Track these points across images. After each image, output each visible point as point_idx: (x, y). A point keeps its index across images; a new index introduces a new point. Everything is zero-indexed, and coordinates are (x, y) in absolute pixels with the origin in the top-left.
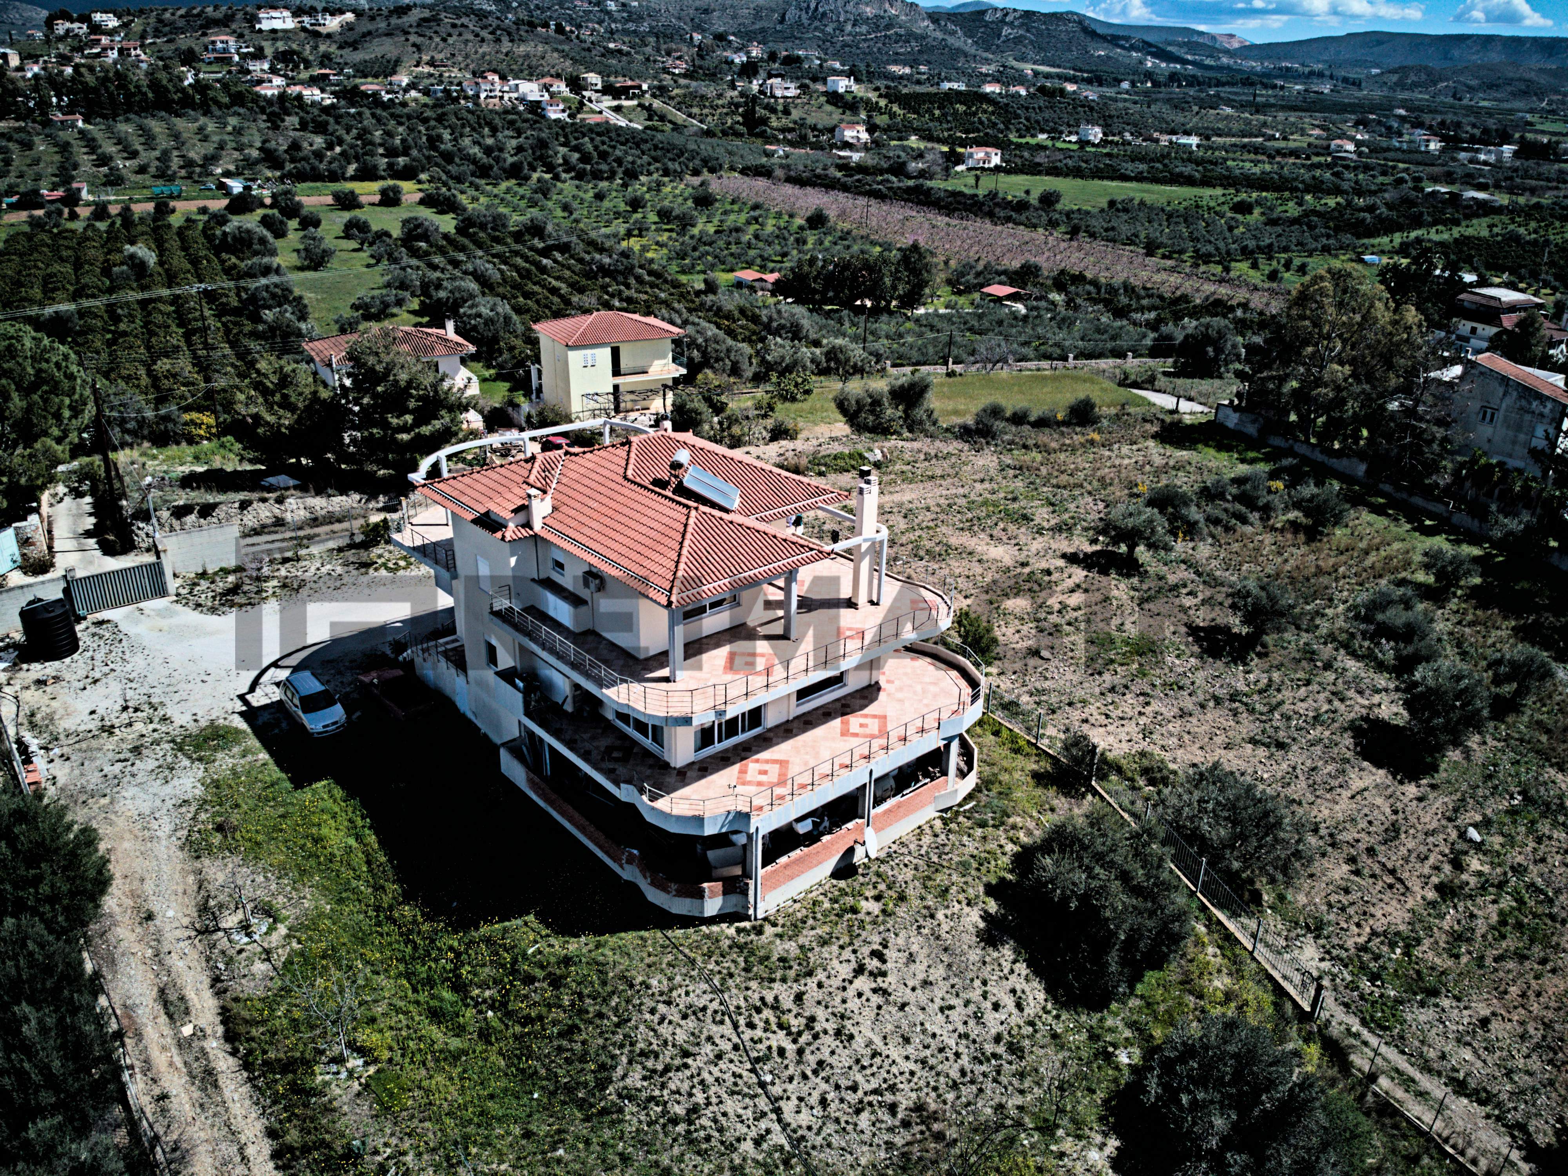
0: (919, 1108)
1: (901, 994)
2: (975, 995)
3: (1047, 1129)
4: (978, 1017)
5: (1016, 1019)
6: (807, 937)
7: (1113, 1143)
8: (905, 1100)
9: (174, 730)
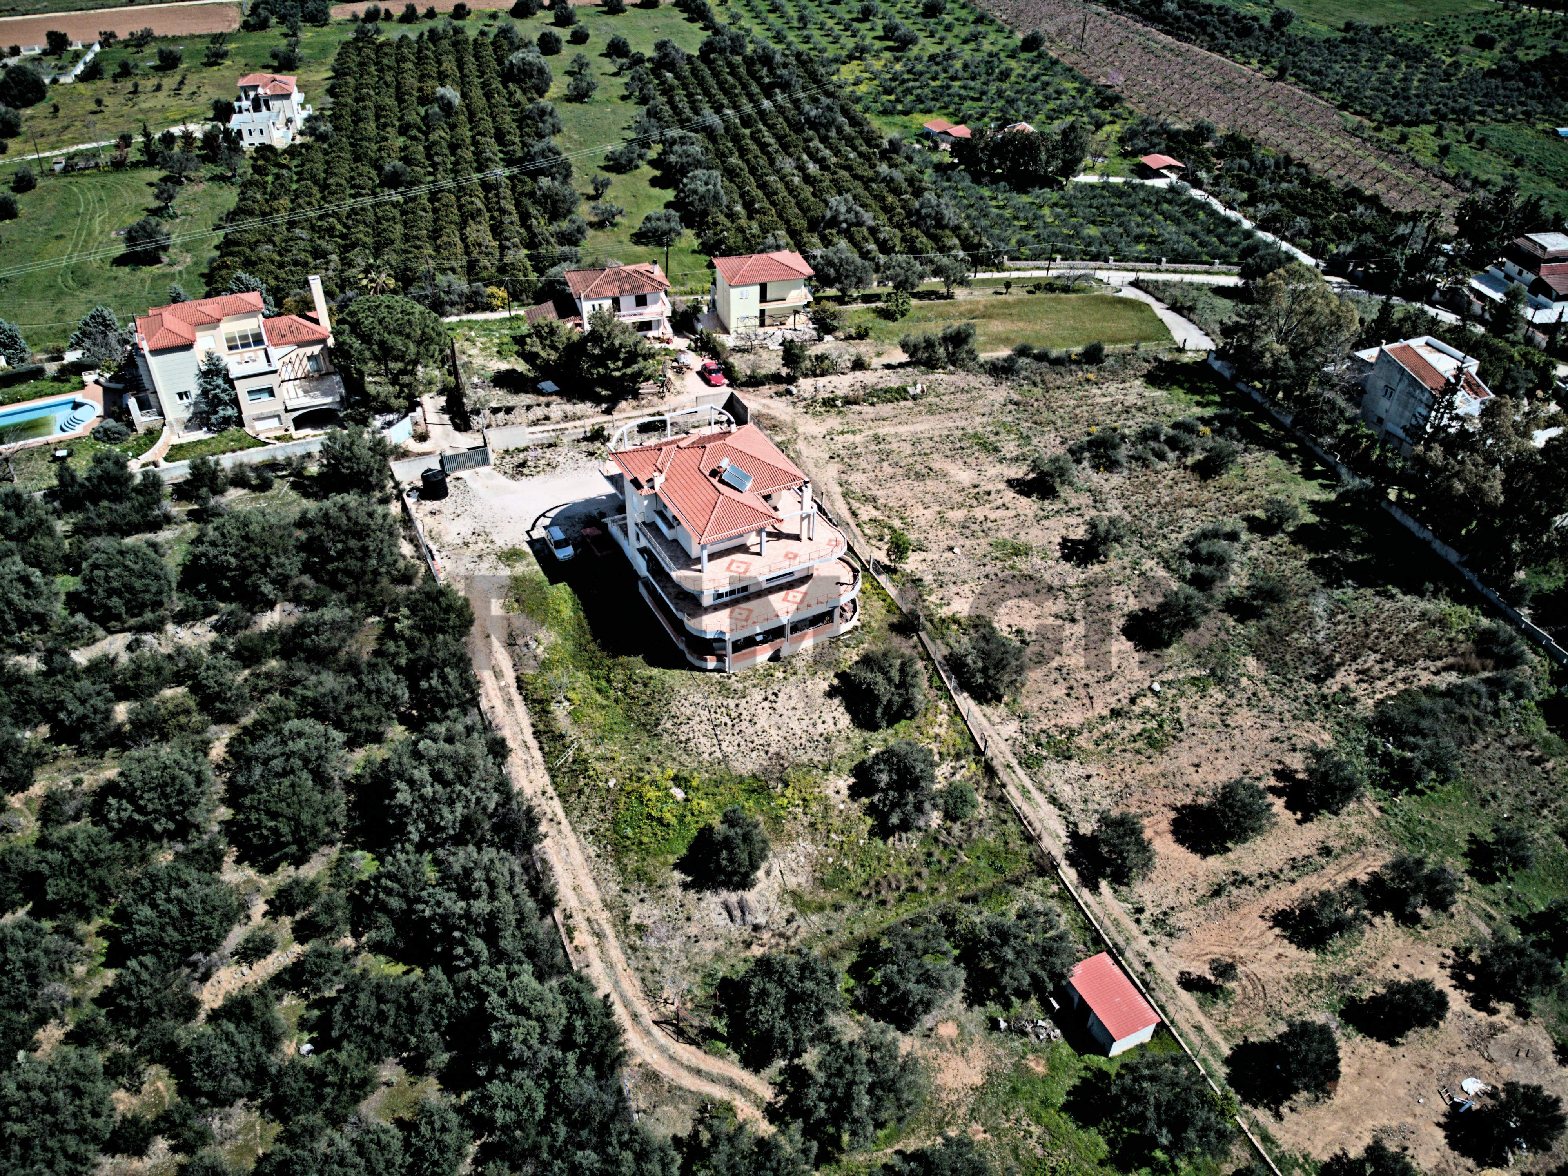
0: (778, 754)
1: (781, 710)
2: (815, 716)
3: (827, 770)
4: (814, 725)
5: (832, 728)
6: (748, 683)
7: (852, 780)
8: (773, 750)
9: (496, 547)
